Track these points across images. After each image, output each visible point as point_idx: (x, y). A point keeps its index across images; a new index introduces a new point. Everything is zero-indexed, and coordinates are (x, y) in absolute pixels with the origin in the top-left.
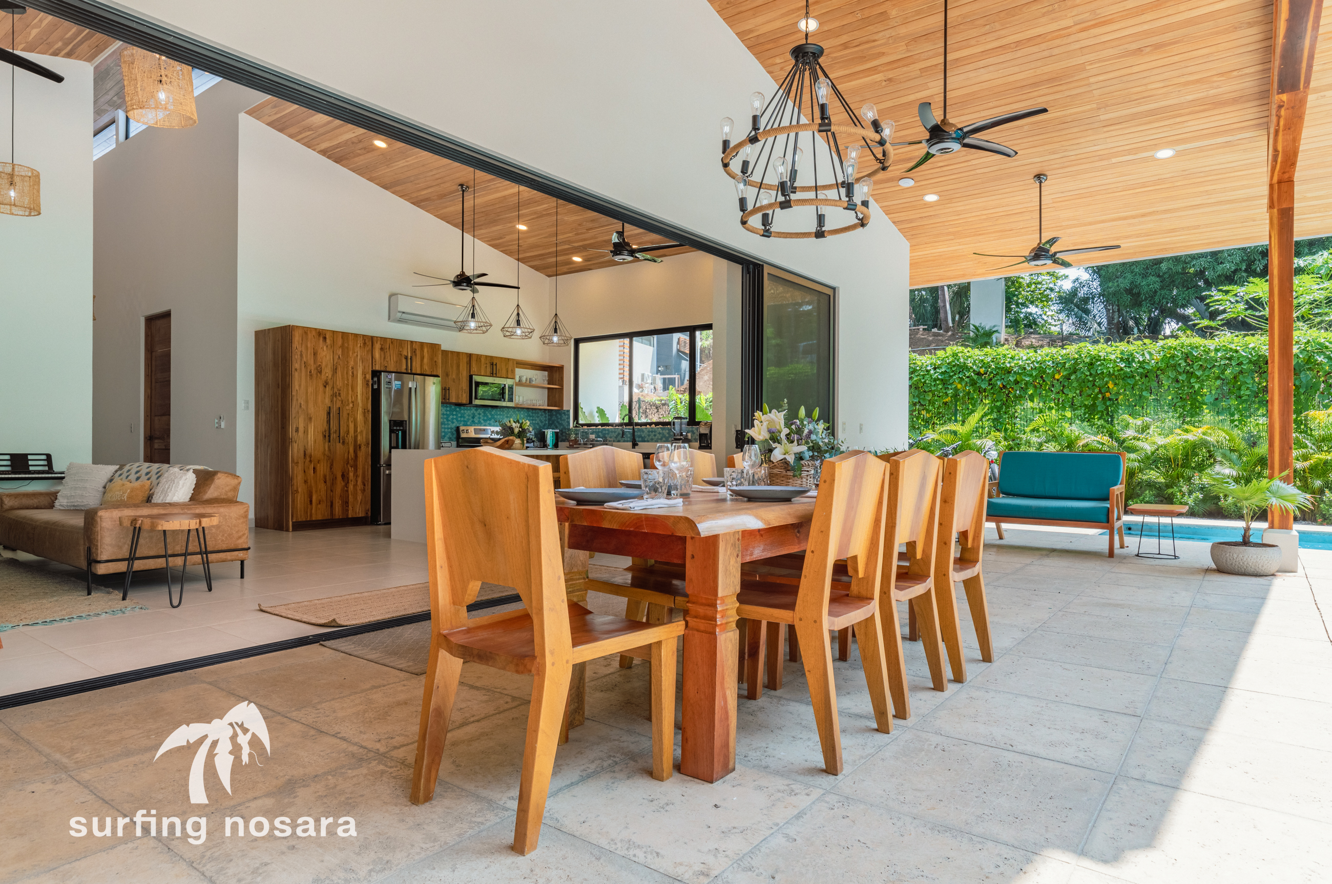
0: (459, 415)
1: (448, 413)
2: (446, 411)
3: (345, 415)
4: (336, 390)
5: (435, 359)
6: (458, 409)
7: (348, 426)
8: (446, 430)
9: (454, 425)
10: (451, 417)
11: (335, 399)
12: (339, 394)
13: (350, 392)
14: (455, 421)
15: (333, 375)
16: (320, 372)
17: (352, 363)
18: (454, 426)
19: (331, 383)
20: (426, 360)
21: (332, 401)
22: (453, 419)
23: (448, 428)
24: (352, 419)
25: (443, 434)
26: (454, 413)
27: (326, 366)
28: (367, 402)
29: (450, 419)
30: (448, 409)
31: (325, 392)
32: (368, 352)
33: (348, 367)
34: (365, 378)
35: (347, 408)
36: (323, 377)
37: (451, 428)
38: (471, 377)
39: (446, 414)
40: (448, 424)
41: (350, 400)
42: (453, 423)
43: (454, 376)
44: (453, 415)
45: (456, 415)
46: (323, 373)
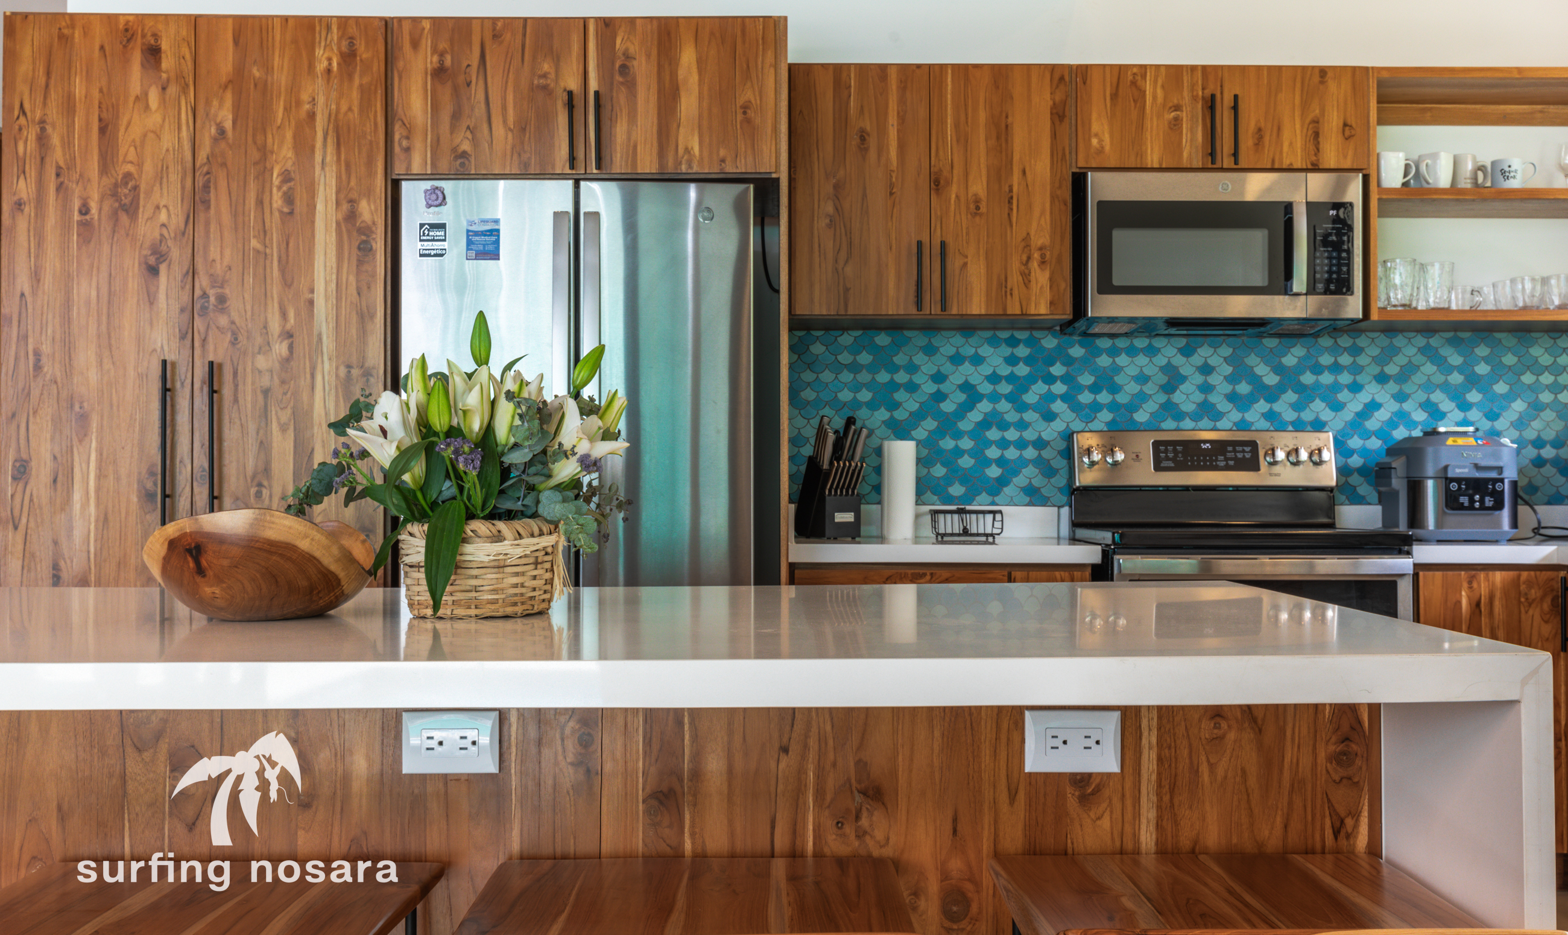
0: (1087, 379)
1: (1022, 370)
2: (1012, 361)
3: (248, 398)
4: (202, 281)
5: (747, 95)
6: (1077, 351)
7: (264, 446)
8: (1012, 453)
9: (1058, 426)
10: (1040, 388)
11: (198, 323)
12: (222, 299)
13: (275, 290)
14: (1058, 406)
15: (191, 218)
16: (131, 209)
17: (284, 155)
18: (1051, 432)
19: (178, 254)
20: (689, 105)
21: (187, 333)
22: (1050, 397)
23: (1021, 444)
24: (286, 416)
25: (994, 472)
26: (1058, 370)
27: (161, 175)
28: (363, 333)
29: (1030, 398)
30: (1022, 351)
31: (151, 299)
32: (365, 92)
33: (263, 174)
34: (352, 216)
35: (262, 362)
36: (147, 230)
37: (1040, 444)
38: (1079, 183)
39: (1011, 378)
40: (1022, 425)
41: (275, 326)
42: (1049, 417)
43: (979, 187)
44: (1050, 379)
45: (1066, 379)
46: (145, 211)
